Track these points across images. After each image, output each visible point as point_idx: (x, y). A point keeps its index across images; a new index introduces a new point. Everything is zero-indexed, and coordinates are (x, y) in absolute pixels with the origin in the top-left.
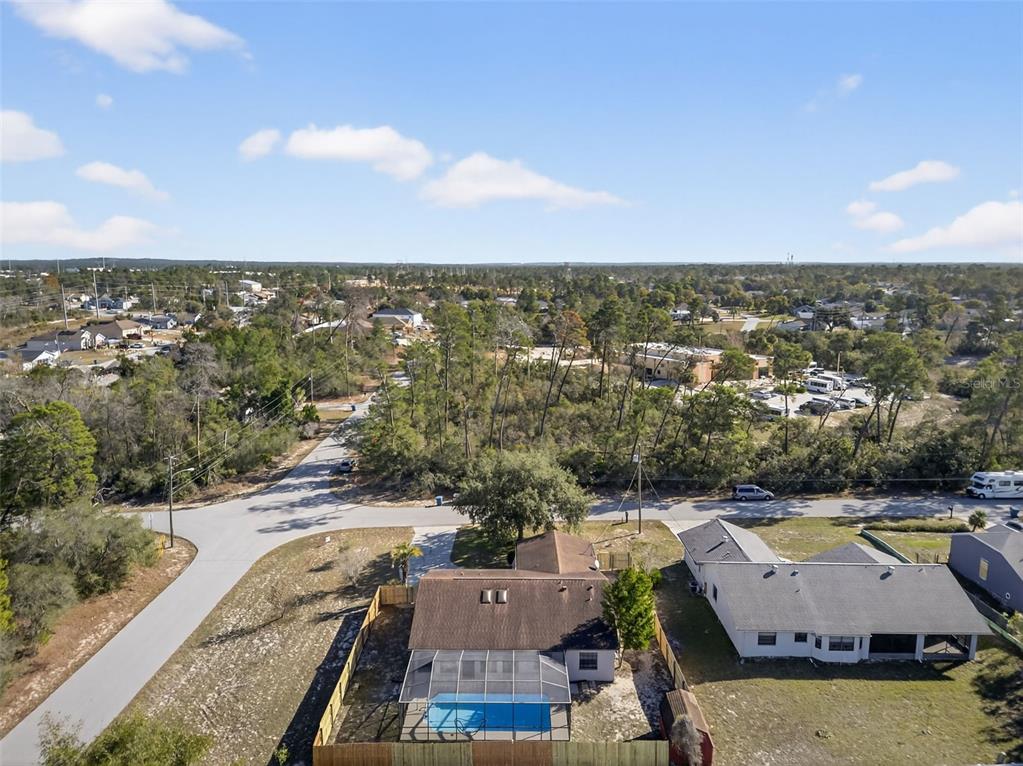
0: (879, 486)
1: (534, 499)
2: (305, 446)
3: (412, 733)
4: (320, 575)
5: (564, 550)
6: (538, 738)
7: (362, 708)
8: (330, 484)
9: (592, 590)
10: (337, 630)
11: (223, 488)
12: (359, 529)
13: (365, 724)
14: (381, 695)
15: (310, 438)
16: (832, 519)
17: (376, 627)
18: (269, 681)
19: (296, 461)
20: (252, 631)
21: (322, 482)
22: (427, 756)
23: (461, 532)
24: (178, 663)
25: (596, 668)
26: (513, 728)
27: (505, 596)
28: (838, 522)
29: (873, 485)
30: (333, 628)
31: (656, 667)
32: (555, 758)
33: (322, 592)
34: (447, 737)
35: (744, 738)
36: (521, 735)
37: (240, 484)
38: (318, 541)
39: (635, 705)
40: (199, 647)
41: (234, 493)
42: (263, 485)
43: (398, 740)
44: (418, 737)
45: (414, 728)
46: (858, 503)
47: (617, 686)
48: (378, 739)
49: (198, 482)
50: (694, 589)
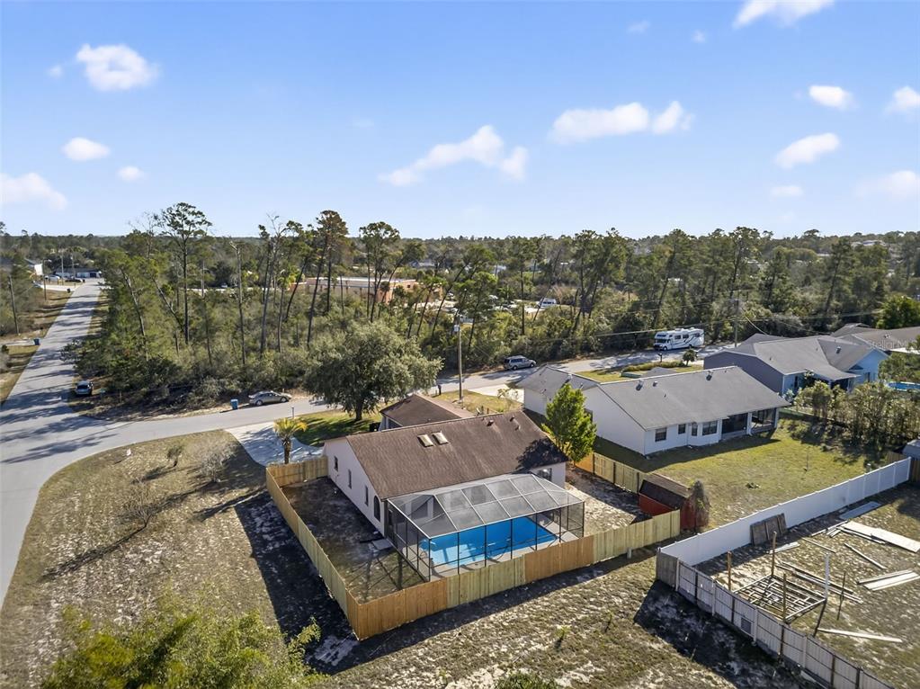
2: (3, 379)
8: (73, 409)
10: (238, 520)
13: (372, 582)
16: (593, 372)
21: (59, 408)
22: (483, 582)
27: (443, 437)
30: (229, 520)
31: (586, 477)
32: (595, 551)
33: (175, 495)
38: (112, 458)
39: (601, 505)
40: (41, 582)
46: (596, 362)
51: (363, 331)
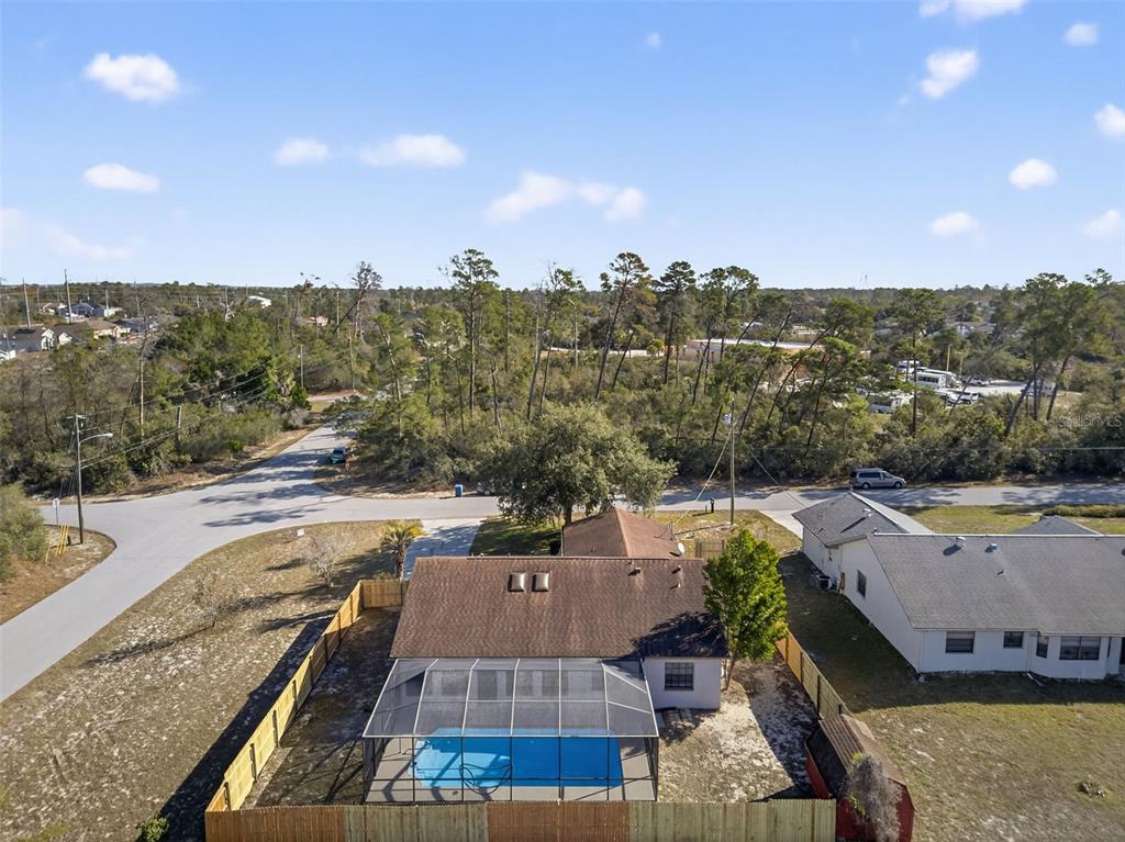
0: (1042, 472)
1: (587, 463)
2: (290, 436)
3: (387, 791)
4: (281, 574)
5: (632, 529)
6: (602, 797)
7: (311, 751)
8: (315, 475)
9: (681, 573)
10: (292, 641)
11: (171, 479)
12: (347, 523)
13: (313, 776)
14: (344, 731)
15: (297, 428)
16: (992, 507)
17: (352, 636)
18: (170, 711)
19: (275, 452)
20: (165, 645)
21: (305, 472)
22: (407, 829)
23: (486, 525)
24: (41, 689)
25: (691, 688)
26: (560, 781)
27: (546, 581)
28: (1001, 510)
29: (1034, 472)
30: (286, 640)
31: (784, 688)
32: (633, 831)
33: (280, 593)
34: (447, 796)
35: (958, 796)
36: (573, 793)
37: (196, 475)
38: (288, 537)
39: (760, 744)
40: (80, 667)
41: (186, 484)
42: (226, 475)
43: (363, 802)
44: (397, 796)
45: (393, 781)
46: (1022, 491)
47: (726, 716)
48: (329, 800)
49: (138, 470)
50: (824, 584)
51: (556, 413)
